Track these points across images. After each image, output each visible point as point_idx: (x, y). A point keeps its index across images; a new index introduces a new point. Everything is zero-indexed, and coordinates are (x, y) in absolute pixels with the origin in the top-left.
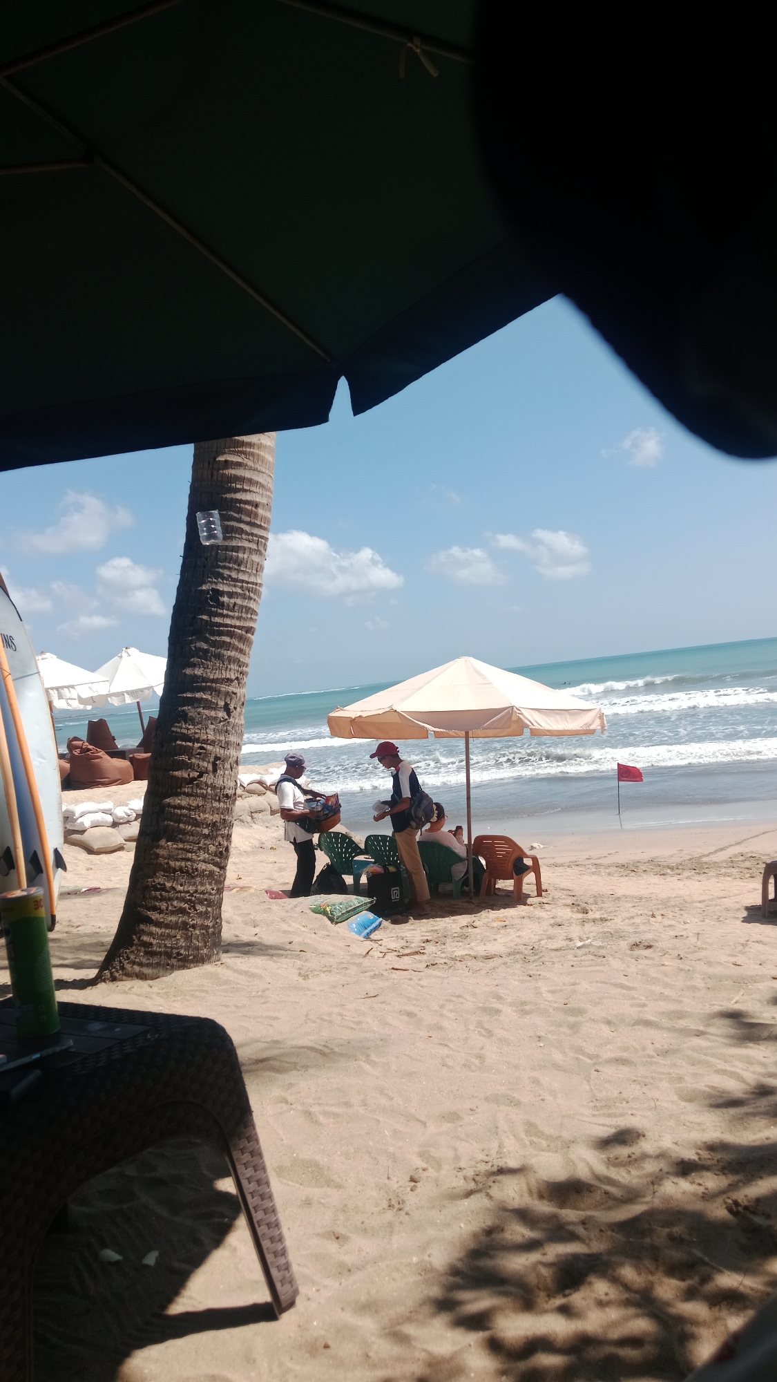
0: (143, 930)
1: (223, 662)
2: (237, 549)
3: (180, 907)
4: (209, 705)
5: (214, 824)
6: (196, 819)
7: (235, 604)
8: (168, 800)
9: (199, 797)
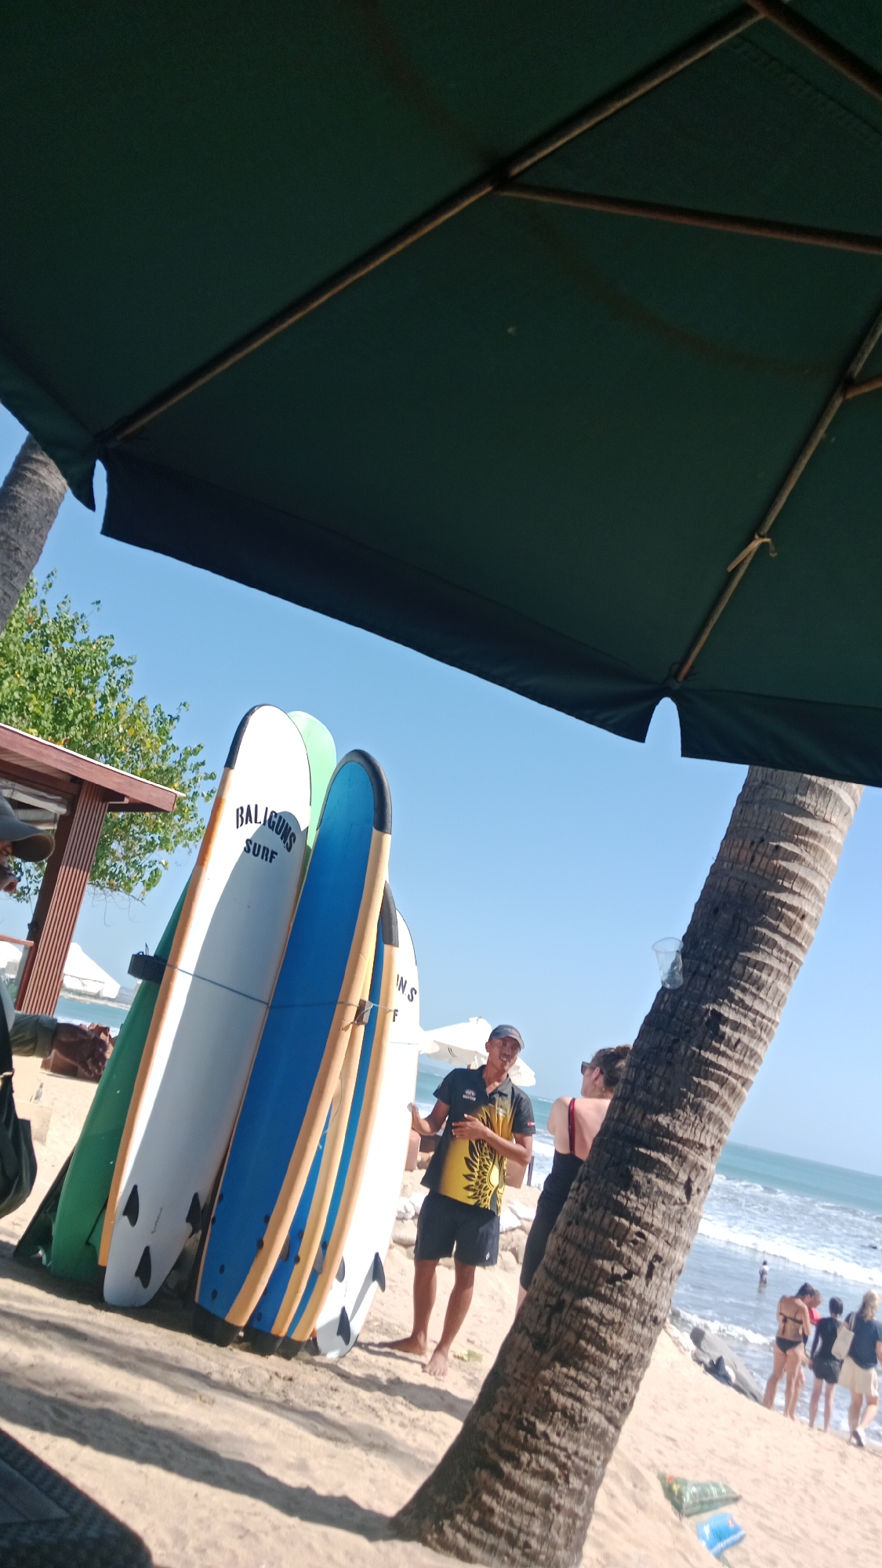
1: (701, 1118)
3: (548, 1470)
4: (666, 1175)
5: (628, 1357)
7: (739, 1041)
9: (618, 1307)
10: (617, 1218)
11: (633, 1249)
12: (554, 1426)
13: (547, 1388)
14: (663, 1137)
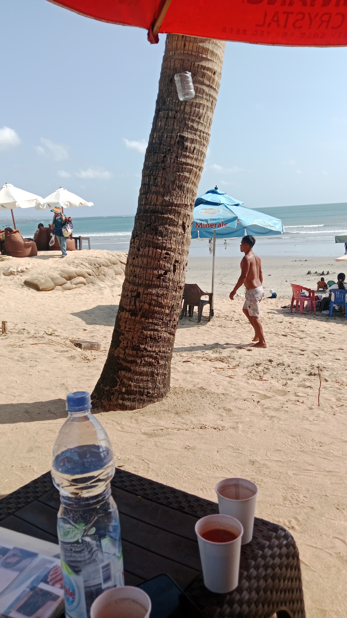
0: (124, 376)
1: (183, 193)
2: (199, 105)
3: (150, 361)
4: (173, 224)
6: (162, 303)
7: (195, 148)
9: (164, 288)
10: (155, 250)
11: (165, 261)
12: (148, 344)
13: (141, 330)
14: (168, 206)
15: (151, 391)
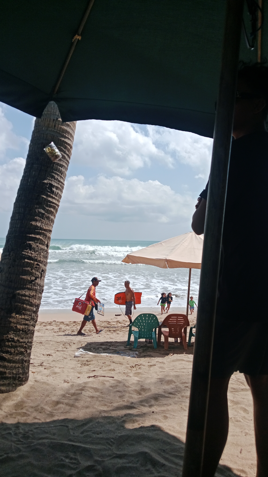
4: (42, 243)
5: (37, 305)
8: (18, 292)
9: (34, 290)
10: (29, 261)
11: (36, 270)
12: (20, 337)
13: (15, 325)
14: (39, 230)
15: (21, 376)
